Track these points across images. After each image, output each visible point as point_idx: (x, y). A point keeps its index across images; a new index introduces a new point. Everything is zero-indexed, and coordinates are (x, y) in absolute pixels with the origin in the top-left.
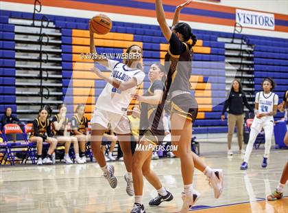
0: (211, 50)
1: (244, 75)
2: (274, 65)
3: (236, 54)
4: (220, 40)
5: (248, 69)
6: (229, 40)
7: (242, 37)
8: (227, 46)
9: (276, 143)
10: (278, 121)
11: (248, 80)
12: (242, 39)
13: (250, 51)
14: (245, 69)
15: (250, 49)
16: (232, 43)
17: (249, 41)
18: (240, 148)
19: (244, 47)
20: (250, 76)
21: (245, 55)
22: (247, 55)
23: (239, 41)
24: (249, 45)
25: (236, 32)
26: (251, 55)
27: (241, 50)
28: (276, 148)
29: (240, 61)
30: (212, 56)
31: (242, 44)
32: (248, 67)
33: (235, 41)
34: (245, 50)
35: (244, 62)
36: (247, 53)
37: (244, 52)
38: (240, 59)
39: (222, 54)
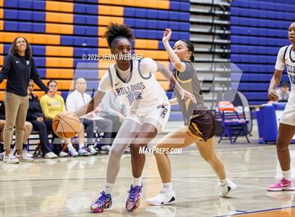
0: (171, 5)
1: (217, 40)
2: (258, 27)
3: (206, 10)
5: (222, 32)
9: (260, 136)
10: (264, 105)
11: (222, 48)
13: (226, 7)
14: (218, 31)
15: (226, 4)
19: (217, 2)
20: (226, 41)
21: (218, 12)
22: (221, 12)
26: (226, 13)
27: (212, 5)
28: (261, 143)
29: (210, 21)
30: (171, 12)
32: (222, 29)
34: (218, 6)
35: (216, 21)
36: (222, 9)
37: (217, 8)
38: (211, 18)
39: (186, 9)
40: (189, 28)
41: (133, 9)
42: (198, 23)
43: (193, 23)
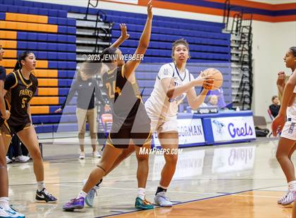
0: (59, 28)
3: (90, 33)
4: (70, 16)
6: (82, 16)
7: (98, 13)
8: (79, 24)
12: (98, 15)
13: (107, 30)
15: (107, 27)
16: (85, 19)
17: (106, 17)
18: (94, 150)
19: (100, 25)
21: (100, 35)
22: (104, 35)
23: (94, 18)
24: (106, 22)
25: (90, 6)
26: (108, 35)
27: (95, 29)
29: (94, 42)
30: (59, 35)
31: (97, 21)
33: (89, 17)
34: (101, 29)
35: (99, 43)
36: (104, 32)
37: (100, 31)
38: (95, 39)
39: (73, 33)
40: (76, 49)
41: (26, 33)
42: (84, 45)
43: (79, 45)
